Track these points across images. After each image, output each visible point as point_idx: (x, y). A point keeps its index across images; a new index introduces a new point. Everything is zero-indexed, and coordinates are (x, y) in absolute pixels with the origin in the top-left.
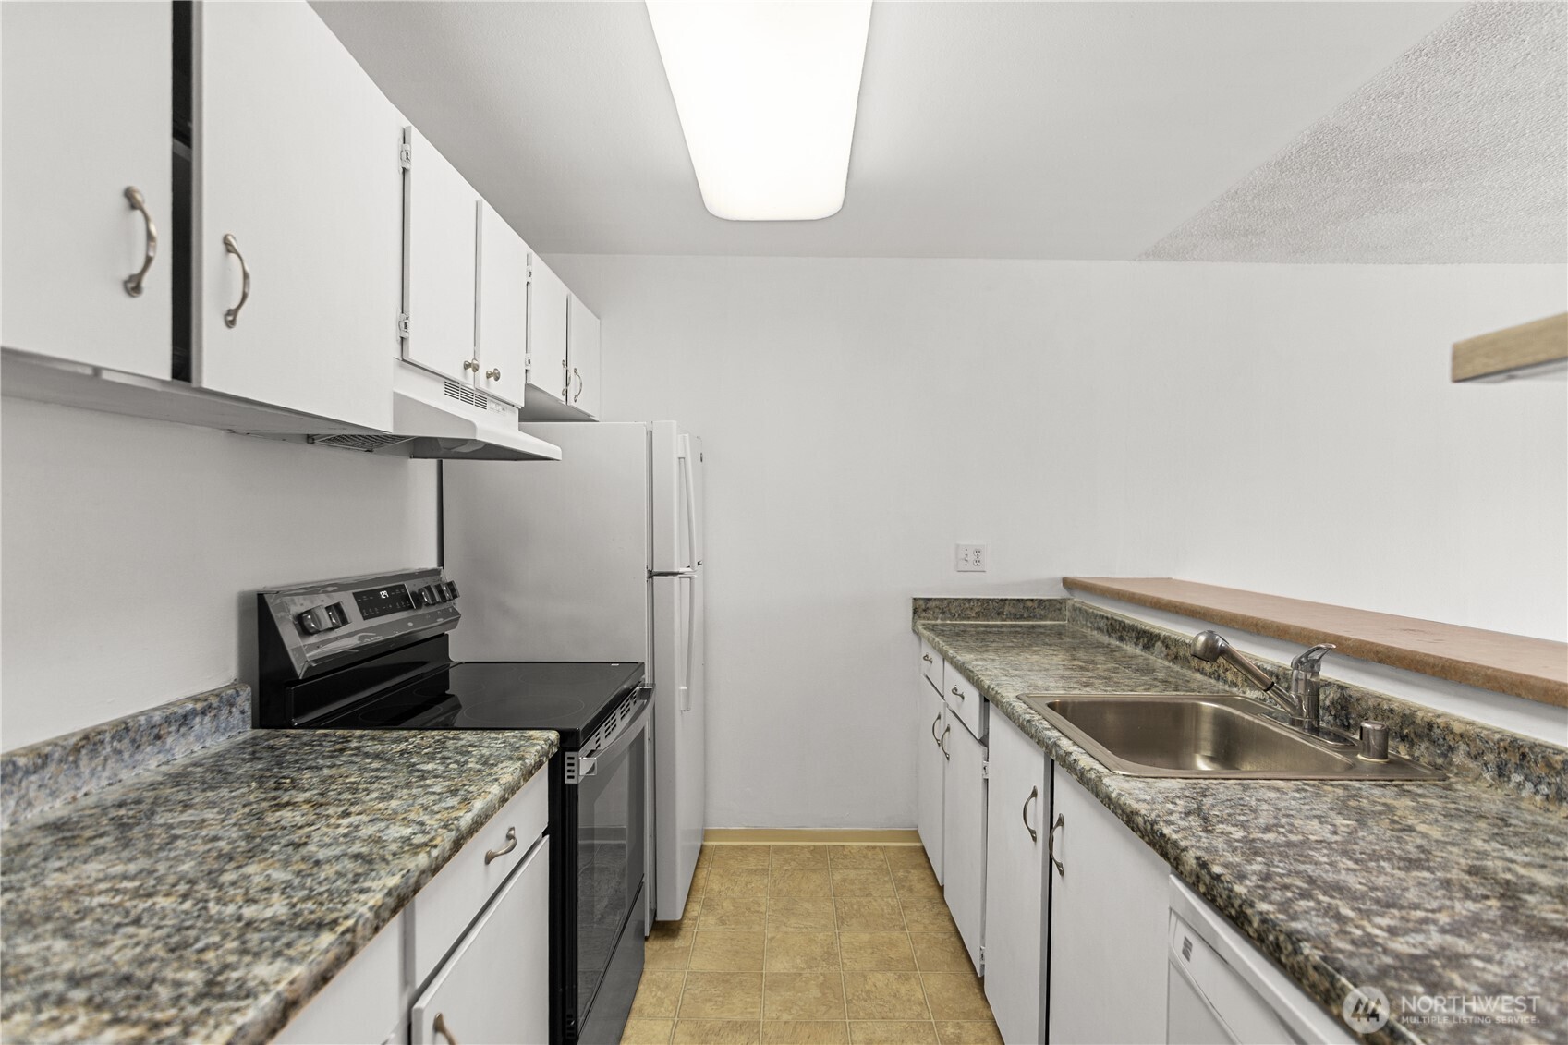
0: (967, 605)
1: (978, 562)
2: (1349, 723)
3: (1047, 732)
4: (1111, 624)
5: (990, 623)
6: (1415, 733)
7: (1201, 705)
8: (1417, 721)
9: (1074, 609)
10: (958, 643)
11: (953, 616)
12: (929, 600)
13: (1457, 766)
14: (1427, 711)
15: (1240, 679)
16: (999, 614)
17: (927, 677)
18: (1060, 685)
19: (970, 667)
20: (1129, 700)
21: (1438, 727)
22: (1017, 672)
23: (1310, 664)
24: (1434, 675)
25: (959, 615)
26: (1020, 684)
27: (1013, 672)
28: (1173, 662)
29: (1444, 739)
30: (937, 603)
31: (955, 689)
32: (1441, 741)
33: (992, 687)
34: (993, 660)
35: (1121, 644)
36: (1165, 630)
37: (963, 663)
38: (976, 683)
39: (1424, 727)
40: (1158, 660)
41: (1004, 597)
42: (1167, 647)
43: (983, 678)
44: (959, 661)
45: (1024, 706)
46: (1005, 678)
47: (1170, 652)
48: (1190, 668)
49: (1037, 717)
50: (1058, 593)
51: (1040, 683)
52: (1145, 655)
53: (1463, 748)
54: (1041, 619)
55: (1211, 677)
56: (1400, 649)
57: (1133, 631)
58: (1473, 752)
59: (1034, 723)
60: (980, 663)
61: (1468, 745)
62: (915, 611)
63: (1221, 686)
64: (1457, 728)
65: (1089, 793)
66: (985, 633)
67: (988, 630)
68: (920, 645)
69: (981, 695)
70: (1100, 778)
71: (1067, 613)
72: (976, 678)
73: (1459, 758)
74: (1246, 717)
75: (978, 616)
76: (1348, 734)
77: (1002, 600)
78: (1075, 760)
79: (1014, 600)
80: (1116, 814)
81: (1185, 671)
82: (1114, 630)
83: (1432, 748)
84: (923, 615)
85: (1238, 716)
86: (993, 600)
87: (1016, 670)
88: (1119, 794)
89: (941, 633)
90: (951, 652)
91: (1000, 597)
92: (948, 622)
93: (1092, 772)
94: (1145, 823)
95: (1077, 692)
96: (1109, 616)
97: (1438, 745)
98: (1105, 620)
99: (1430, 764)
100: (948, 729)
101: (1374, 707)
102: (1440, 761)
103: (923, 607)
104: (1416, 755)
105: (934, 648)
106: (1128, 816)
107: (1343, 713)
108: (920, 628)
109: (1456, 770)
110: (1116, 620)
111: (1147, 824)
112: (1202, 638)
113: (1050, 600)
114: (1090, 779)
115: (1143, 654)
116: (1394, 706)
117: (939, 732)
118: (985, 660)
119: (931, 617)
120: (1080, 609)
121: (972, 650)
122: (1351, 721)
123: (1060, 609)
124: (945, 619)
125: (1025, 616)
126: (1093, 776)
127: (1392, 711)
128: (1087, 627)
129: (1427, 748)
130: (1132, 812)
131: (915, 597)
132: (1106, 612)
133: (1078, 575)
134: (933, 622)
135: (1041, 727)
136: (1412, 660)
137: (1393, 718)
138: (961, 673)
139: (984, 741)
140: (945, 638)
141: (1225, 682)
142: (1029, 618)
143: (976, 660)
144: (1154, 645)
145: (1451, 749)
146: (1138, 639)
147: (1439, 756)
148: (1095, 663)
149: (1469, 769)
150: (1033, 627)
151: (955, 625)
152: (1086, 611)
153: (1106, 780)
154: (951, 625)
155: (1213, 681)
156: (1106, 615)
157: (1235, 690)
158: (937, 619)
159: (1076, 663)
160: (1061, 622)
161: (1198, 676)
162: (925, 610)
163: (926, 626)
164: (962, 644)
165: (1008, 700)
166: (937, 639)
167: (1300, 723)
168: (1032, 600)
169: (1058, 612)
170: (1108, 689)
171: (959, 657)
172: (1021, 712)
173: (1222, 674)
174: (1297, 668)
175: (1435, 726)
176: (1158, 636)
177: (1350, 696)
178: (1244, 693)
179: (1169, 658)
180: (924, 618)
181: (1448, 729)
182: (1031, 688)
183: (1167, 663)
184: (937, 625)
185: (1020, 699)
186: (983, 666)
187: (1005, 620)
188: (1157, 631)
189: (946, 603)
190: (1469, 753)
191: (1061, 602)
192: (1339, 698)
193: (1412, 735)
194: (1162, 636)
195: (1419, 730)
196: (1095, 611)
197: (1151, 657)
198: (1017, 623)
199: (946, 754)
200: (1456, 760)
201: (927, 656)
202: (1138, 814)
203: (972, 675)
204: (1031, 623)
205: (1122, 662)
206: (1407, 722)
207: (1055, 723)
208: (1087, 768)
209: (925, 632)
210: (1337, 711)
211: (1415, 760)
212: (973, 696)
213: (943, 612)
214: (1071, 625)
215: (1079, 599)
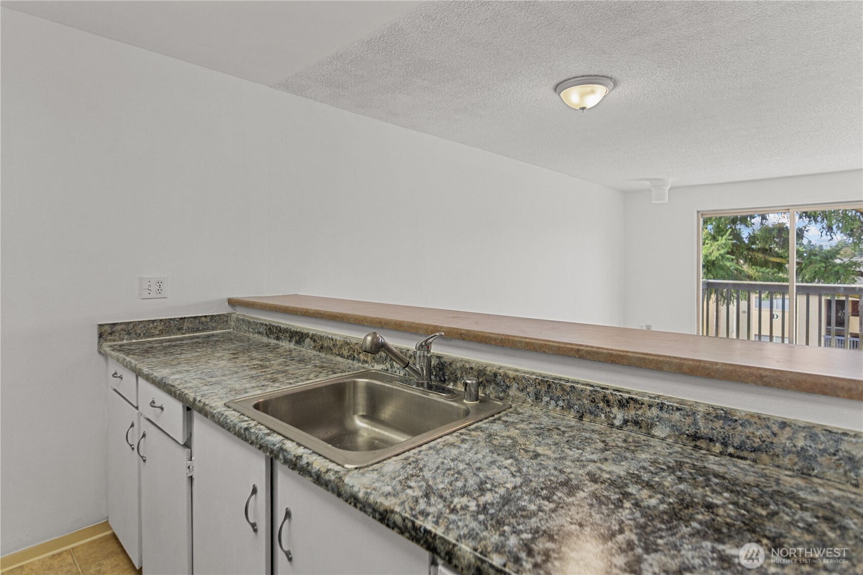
0: (151, 325)
1: (160, 291)
2: (445, 379)
3: (269, 438)
4: (269, 329)
5: (172, 337)
6: (486, 380)
7: (357, 382)
8: (487, 373)
9: (238, 320)
10: (149, 359)
11: (139, 336)
12: (114, 324)
13: (512, 396)
14: (493, 366)
15: (369, 358)
16: (179, 329)
17: (115, 390)
18: (254, 385)
19: (170, 382)
20: (310, 388)
21: (500, 375)
22: (214, 379)
23: (426, 346)
24: (496, 345)
25: (144, 334)
26: (221, 391)
27: (210, 379)
28: (319, 351)
29: (504, 382)
30: (123, 327)
31: (153, 402)
32: (502, 383)
33: (198, 398)
34: (188, 371)
35: (278, 342)
36: (312, 330)
37: (162, 379)
38: (179, 396)
39: (491, 376)
40: (307, 350)
41: (183, 316)
42: (314, 341)
43: (186, 391)
44: (156, 377)
45: (237, 414)
46: (206, 388)
47: (317, 344)
48: (332, 354)
49: (253, 424)
50: (225, 309)
51: (237, 386)
52: (298, 348)
53: (515, 385)
54: (213, 330)
55: (348, 358)
56: (474, 331)
57: (287, 332)
58: (521, 387)
59: (252, 430)
60: (178, 376)
61: (518, 383)
62: (101, 336)
63: (357, 364)
64: (511, 374)
65: (330, 494)
66: (169, 346)
67: (174, 343)
68: (107, 363)
69: (183, 406)
70: (340, 478)
71: (233, 324)
72: (178, 392)
73: (513, 392)
74: (387, 385)
75: (161, 333)
76: (444, 385)
77: (181, 319)
78: (308, 463)
79: (192, 317)
80: (365, 512)
81: (329, 356)
82: (272, 332)
83: (497, 388)
84: (110, 337)
85: (381, 385)
86: (174, 319)
87: (212, 377)
88: (366, 493)
89: (129, 352)
90: (145, 370)
91: (180, 317)
92: (134, 341)
93: (331, 473)
94: (404, 521)
95: (269, 389)
96: (268, 323)
97: (500, 385)
98: (264, 326)
99: (496, 397)
100: (144, 436)
101: (461, 367)
102: (502, 395)
103: (109, 331)
104: (487, 393)
105: (126, 366)
106: (381, 514)
107: (441, 373)
108: (108, 350)
109: (511, 399)
110: (273, 326)
111: (407, 521)
112: (369, 338)
113: (219, 315)
114: (329, 481)
115: (296, 347)
116: (473, 365)
117: (134, 439)
118: (179, 372)
119: (117, 339)
120: (243, 320)
121: (166, 365)
122: (446, 377)
123: (227, 321)
124: (131, 339)
125: (200, 329)
126: (333, 478)
127: (472, 368)
128: (249, 332)
129: (494, 388)
130: (386, 511)
131: (100, 323)
132: (265, 320)
133: (239, 296)
134: (120, 343)
135: (261, 433)
136: (483, 337)
137: (472, 373)
138: (159, 388)
139: (187, 445)
140: (135, 357)
141: (359, 361)
142: (204, 330)
143: (173, 374)
144: (304, 341)
145: (508, 387)
146: (291, 337)
147: (501, 392)
148: (269, 360)
149: (519, 398)
150: (208, 336)
151: (143, 343)
152: (248, 321)
153: (347, 480)
154: (138, 343)
155: (350, 361)
156: (264, 323)
157: (366, 365)
158: (123, 339)
159: (255, 362)
160: (228, 330)
161: (339, 359)
162: (110, 334)
163: (113, 348)
164: (154, 360)
165: (218, 410)
166: (128, 359)
167: (422, 385)
168: (206, 316)
169: (225, 323)
170: (291, 381)
171: (155, 374)
172: (236, 421)
173: (356, 356)
174: (419, 349)
175: (498, 375)
176: (307, 335)
177: (445, 362)
178: (373, 367)
179: (316, 348)
180: (110, 340)
181: (506, 376)
182: (233, 393)
183: (315, 352)
184: (123, 345)
185: (229, 407)
186: (181, 379)
187: (184, 334)
188: (306, 331)
189: (131, 325)
190: (518, 388)
191: (228, 316)
192: (438, 364)
193: (485, 382)
194: (310, 334)
195: (488, 378)
196: (256, 321)
197: (303, 349)
198: (195, 334)
199: (142, 457)
200: (511, 393)
201: (116, 373)
202: (392, 512)
203: (173, 389)
204: (205, 333)
205: (286, 356)
206: (481, 374)
207: (272, 427)
208: (324, 470)
209: (113, 353)
210: (436, 372)
211: (487, 396)
212: (175, 408)
213: (129, 334)
214: (235, 332)
215: (240, 312)
